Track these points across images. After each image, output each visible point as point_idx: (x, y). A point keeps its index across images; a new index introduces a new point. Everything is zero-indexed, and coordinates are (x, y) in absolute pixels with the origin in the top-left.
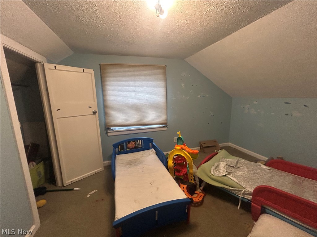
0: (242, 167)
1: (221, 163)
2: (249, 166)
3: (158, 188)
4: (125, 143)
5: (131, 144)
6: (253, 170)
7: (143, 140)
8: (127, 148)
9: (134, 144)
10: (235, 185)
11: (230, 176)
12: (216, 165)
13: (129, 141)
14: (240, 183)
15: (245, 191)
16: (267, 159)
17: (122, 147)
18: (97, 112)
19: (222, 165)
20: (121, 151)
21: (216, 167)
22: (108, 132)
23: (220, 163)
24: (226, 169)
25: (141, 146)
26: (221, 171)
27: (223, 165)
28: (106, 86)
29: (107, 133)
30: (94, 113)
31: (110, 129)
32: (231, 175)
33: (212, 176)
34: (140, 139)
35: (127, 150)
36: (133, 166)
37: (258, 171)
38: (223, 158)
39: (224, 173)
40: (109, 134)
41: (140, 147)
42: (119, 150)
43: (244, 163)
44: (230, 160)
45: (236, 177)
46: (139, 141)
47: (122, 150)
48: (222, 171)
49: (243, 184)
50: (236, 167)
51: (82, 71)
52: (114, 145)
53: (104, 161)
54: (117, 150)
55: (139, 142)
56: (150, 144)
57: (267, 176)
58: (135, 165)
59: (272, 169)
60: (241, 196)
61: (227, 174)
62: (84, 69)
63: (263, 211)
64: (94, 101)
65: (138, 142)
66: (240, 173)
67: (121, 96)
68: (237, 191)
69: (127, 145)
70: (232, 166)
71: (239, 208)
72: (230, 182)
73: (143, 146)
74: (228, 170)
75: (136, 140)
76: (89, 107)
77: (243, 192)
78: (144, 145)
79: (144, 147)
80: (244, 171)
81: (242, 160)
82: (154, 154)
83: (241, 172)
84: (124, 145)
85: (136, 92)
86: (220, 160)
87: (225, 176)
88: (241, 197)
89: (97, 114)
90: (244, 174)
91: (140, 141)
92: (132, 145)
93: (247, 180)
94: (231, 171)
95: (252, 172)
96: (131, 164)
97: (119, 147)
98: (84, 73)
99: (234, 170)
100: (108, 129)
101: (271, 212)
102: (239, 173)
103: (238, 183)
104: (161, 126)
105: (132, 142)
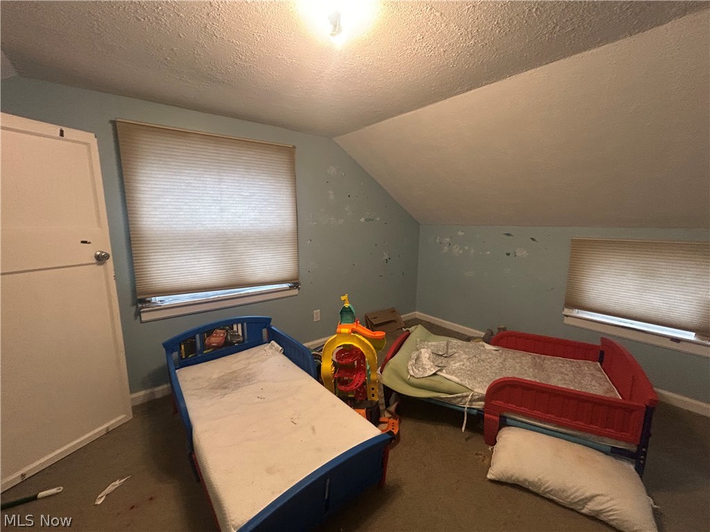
0: (456, 354)
1: (423, 350)
2: (467, 350)
3: (313, 429)
4: (198, 336)
5: (216, 337)
6: (475, 356)
7: (245, 324)
8: (204, 347)
9: (222, 335)
10: (456, 387)
11: (443, 374)
12: (414, 355)
13: (209, 330)
14: (463, 383)
15: (472, 396)
16: (484, 334)
17: (191, 348)
18: (111, 257)
19: (425, 354)
20: (186, 357)
21: (416, 361)
22: (143, 312)
23: (421, 352)
24: (433, 362)
25: (241, 339)
26: (427, 367)
27: (427, 355)
28: (137, 185)
29: (138, 314)
30: (101, 259)
31: (149, 302)
32: (444, 371)
33: (413, 380)
34: (237, 321)
35: (205, 352)
36: (233, 390)
37: (483, 356)
38: (421, 341)
39: (432, 369)
40: (145, 317)
41: (238, 342)
42: (181, 357)
43: (458, 346)
44: (433, 343)
45: (453, 373)
46: (235, 326)
47: (190, 356)
48: (429, 366)
49: (466, 383)
50: (448, 356)
51: (58, 135)
52: (165, 345)
53: (132, 392)
54: (175, 355)
55: (235, 329)
56: (265, 331)
57: (498, 361)
58: (237, 387)
59: (501, 350)
60: (467, 406)
61: (438, 371)
62: (64, 129)
63: (503, 423)
64: (99, 225)
65: (233, 329)
66: (457, 365)
67: (182, 213)
68: (459, 399)
69: (203, 340)
70: (441, 353)
71: (463, 428)
72: (446, 385)
73: (246, 338)
74: (436, 364)
75: (228, 325)
76: (83, 242)
77: (470, 397)
78: (248, 337)
79: (248, 340)
80: (462, 361)
81: (454, 341)
82: (278, 353)
83: (459, 364)
84: (195, 342)
85: (222, 205)
86: (418, 346)
87: (435, 374)
88: (468, 408)
89: (110, 262)
90: (463, 365)
91: (240, 326)
92: (216, 339)
93: (472, 374)
94: (442, 363)
95: (475, 360)
96: (224, 385)
97: (181, 348)
98: (63, 140)
99: (444, 361)
100: (143, 301)
101: (515, 423)
102: (455, 365)
103: (460, 382)
104: (285, 286)
105: (219, 331)
